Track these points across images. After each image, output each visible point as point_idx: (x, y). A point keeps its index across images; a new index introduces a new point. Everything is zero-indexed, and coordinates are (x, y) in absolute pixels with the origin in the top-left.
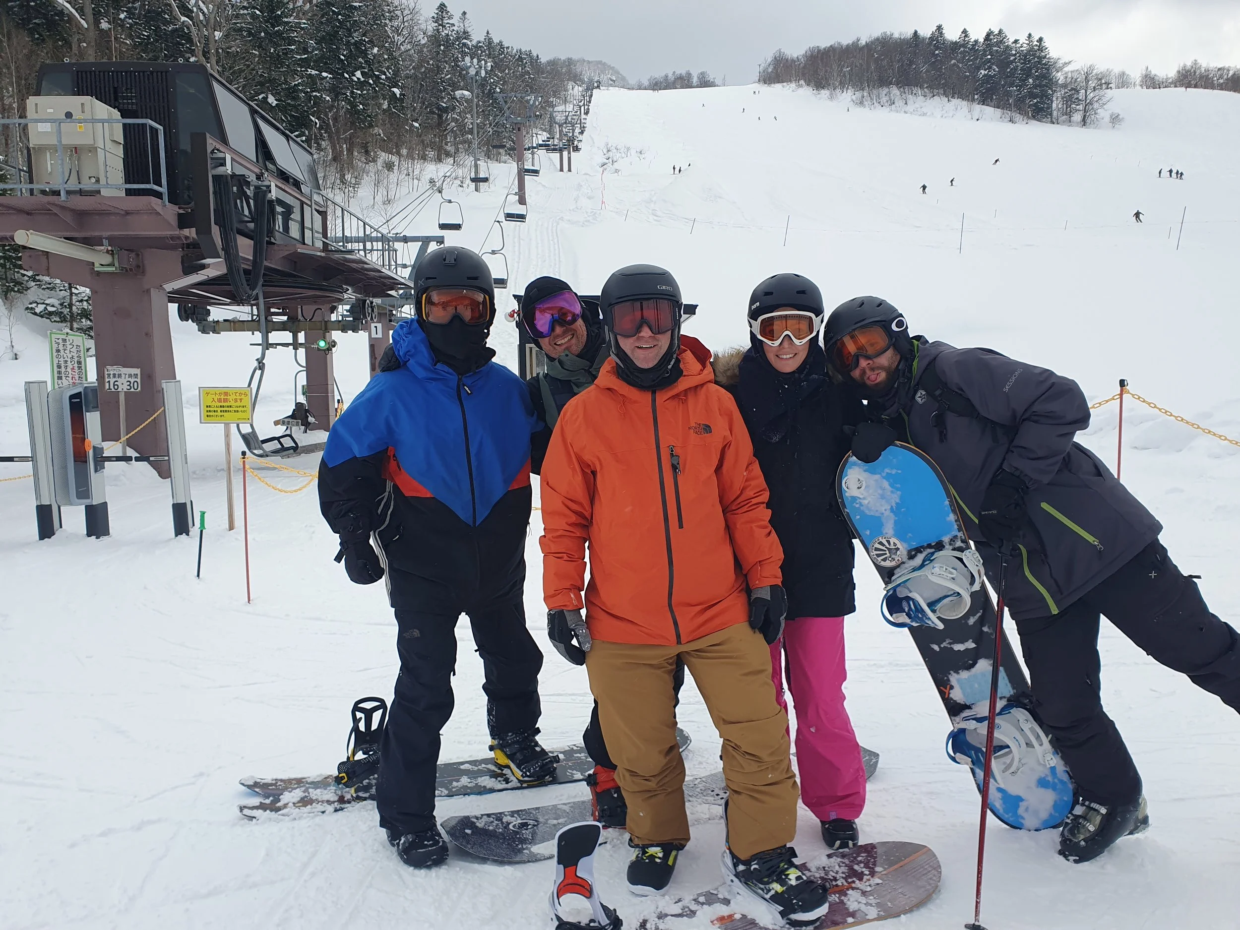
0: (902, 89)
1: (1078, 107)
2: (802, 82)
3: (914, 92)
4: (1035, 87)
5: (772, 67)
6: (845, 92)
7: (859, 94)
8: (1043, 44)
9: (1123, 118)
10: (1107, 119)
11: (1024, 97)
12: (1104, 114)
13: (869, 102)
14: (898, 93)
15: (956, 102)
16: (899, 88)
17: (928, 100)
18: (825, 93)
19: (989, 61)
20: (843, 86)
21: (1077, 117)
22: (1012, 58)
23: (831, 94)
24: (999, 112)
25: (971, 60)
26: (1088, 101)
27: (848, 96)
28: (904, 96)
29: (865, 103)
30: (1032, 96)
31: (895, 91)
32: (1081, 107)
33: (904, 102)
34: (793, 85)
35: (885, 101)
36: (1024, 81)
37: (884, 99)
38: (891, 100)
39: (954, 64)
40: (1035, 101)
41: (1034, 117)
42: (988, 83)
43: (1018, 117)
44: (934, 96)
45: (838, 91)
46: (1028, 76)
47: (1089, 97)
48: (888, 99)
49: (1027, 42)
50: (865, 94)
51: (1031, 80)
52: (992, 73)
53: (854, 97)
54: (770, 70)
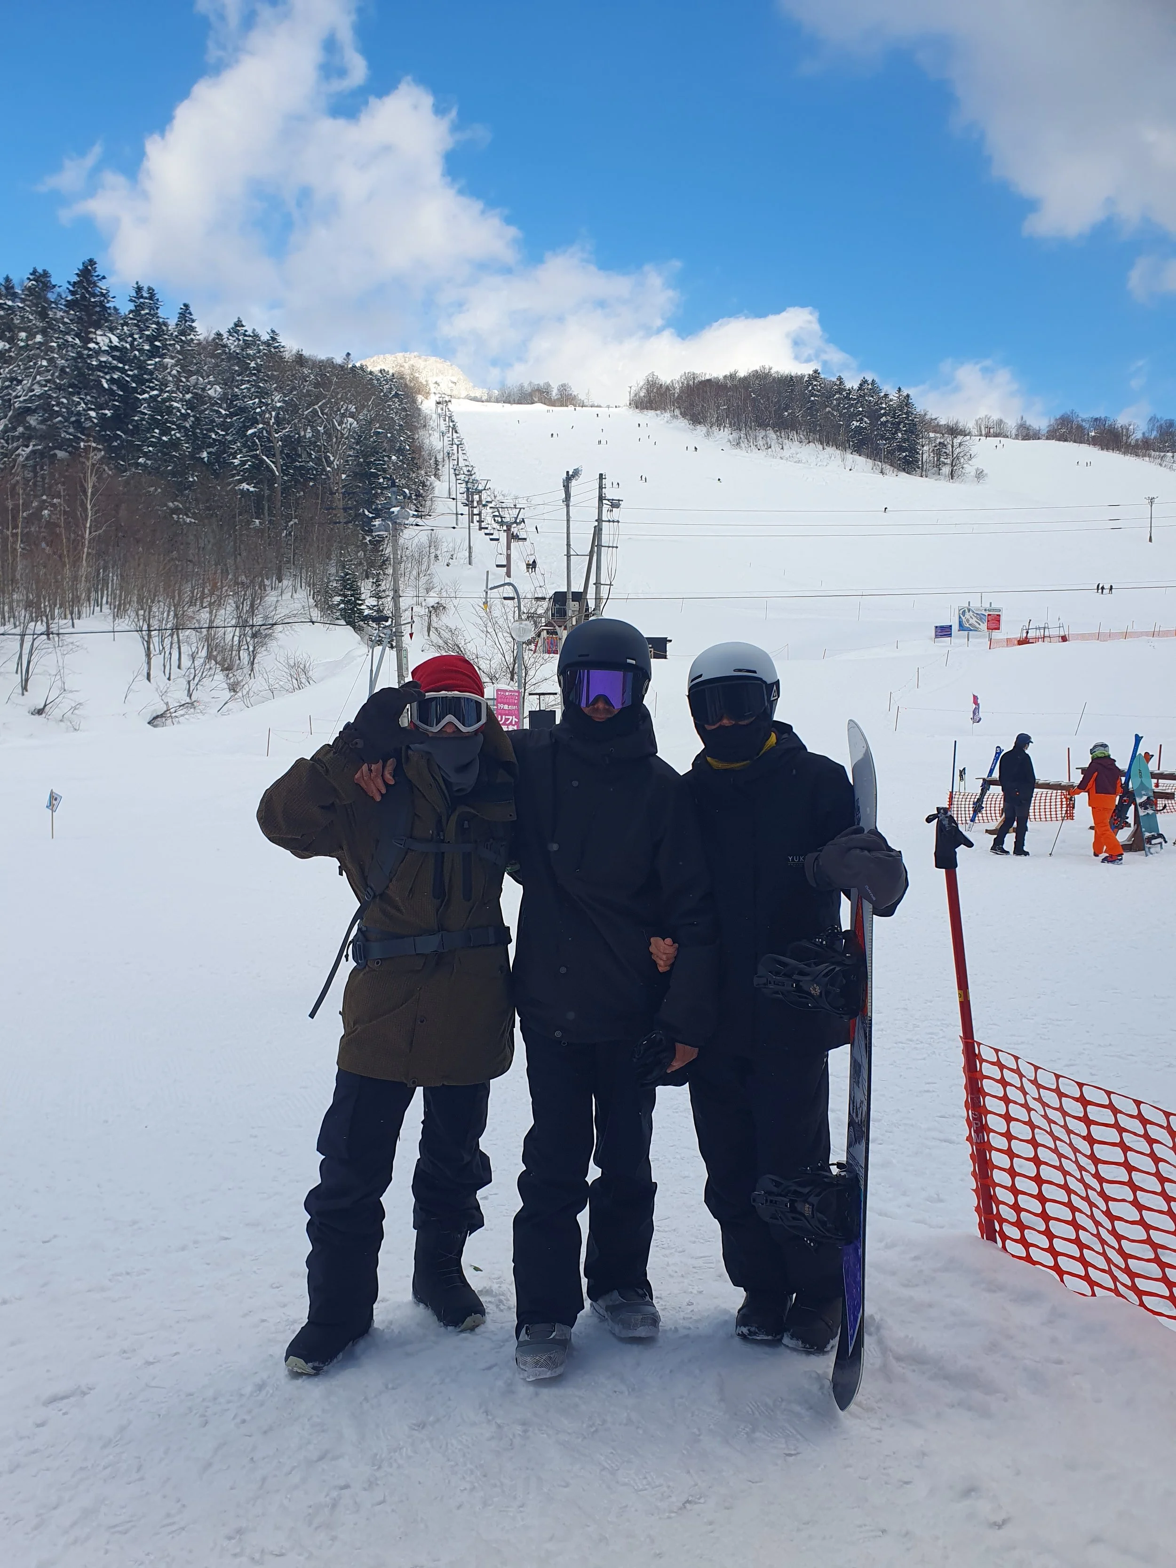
0: (778, 433)
1: (946, 461)
2: (677, 412)
3: (791, 437)
4: (904, 440)
5: (644, 391)
6: (722, 430)
7: (735, 435)
8: (910, 401)
9: (986, 474)
10: (973, 473)
11: (894, 451)
12: (970, 469)
13: (747, 446)
14: (774, 436)
15: (831, 450)
16: (775, 432)
17: (803, 446)
18: (701, 429)
19: (860, 413)
20: (719, 423)
21: (946, 470)
22: (883, 411)
23: (708, 431)
24: (870, 462)
25: (846, 408)
26: (955, 456)
27: (724, 435)
28: (780, 440)
29: (742, 444)
30: (901, 449)
31: (772, 434)
32: (948, 461)
33: (781, 446)
34: (667, 415)
35: (761, 444)
36: (893, 434)
37: (761, 442)
38: (767, 444)
39: (829, 412)
40: (904, 454)
41: (904, 470)
42: (860, 434)
43: (887, 468)
44: (809, 442)
45: (715, 428)
46: (898, 430)
47: (956, 453)
48: (765, 442)
49: (897, 395)
50: (742, 435)
51: (900, 435)
52: (863, 425)
53: (731, 437)
54: (642, 394)
